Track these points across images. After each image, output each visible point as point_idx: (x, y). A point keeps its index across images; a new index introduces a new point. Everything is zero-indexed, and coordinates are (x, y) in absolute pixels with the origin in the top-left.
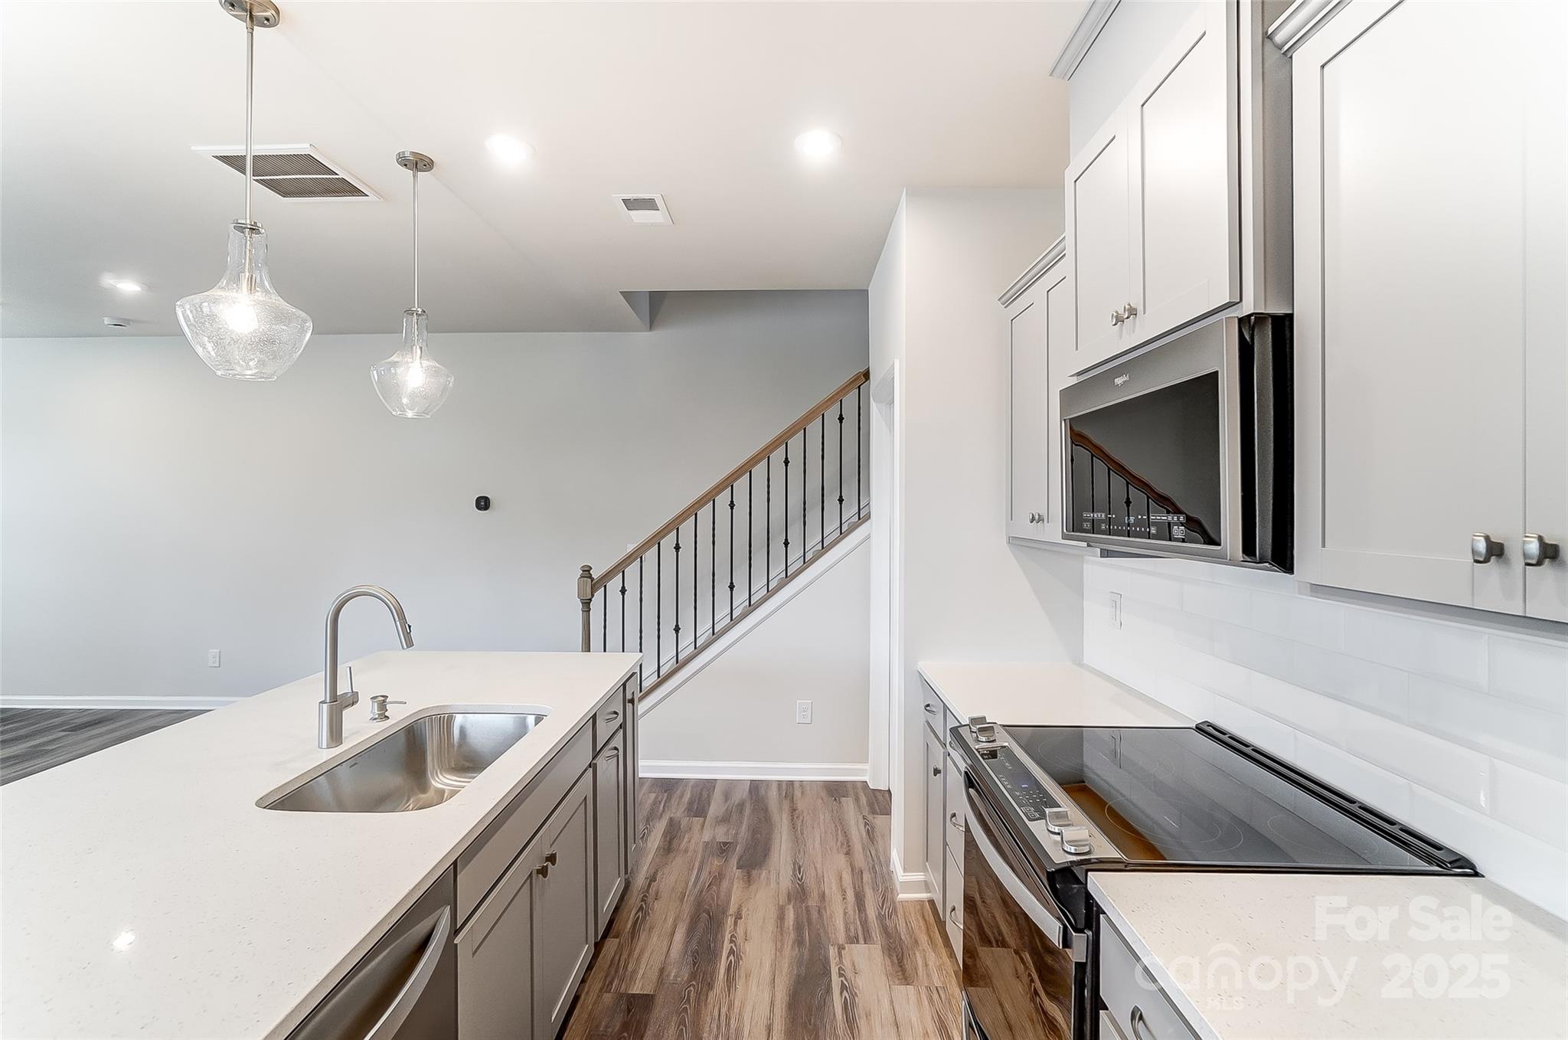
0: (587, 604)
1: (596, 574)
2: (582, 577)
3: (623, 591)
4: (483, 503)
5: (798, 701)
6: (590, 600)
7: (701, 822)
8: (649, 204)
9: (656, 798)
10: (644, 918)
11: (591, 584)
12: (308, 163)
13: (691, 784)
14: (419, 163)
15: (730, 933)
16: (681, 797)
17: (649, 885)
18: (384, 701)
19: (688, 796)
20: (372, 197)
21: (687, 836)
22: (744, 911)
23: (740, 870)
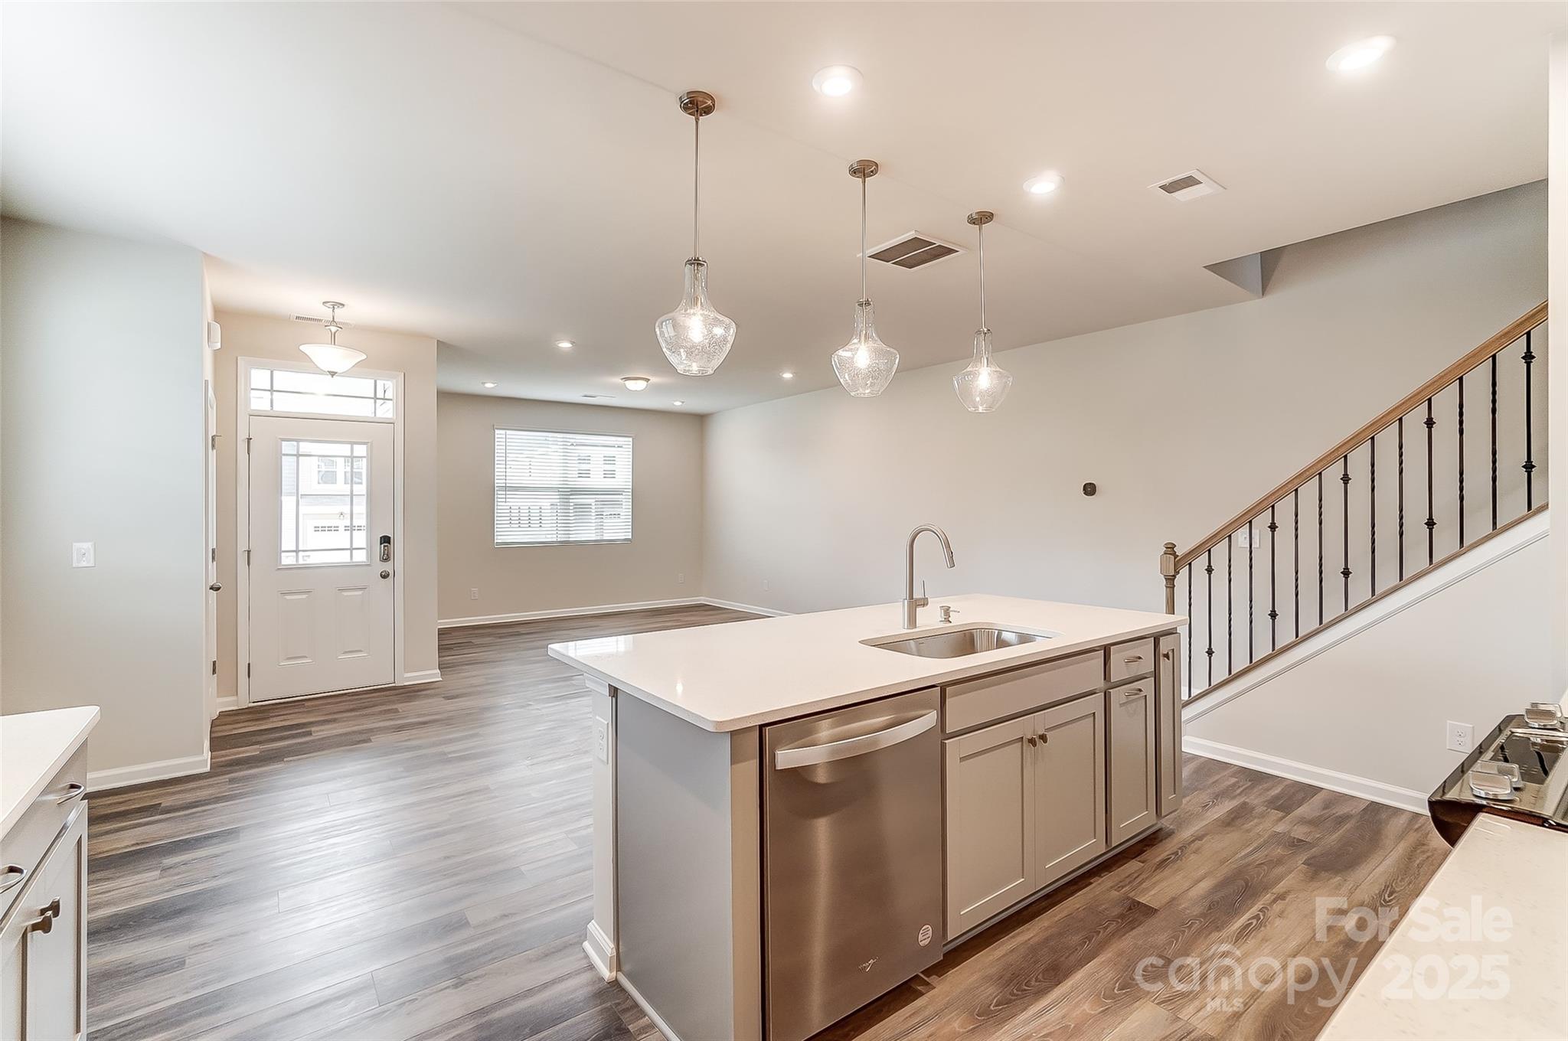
0: (1170, 581)
1: (1180, 551)
2: (1165, 554)
3: (1210, 570)
4: (1090, 489)
5: (1448, 721)
6: (1174, 576)
7: (1280, 816)
8: (1189, 182)
9: (1237, 782)
10: (1174, 861)
11: (1176, 561)
12: (916, 242)
13: (1285, 783)
14: (982, 218)
15: (1263, 904)
16: (1268, 790)
17: (1193, 841)
18: (948, 610)
19: (1276, 792)
20: (961, 252)
21: (1255, 821)
22: (1290, 896)
23: (1306, 867)
